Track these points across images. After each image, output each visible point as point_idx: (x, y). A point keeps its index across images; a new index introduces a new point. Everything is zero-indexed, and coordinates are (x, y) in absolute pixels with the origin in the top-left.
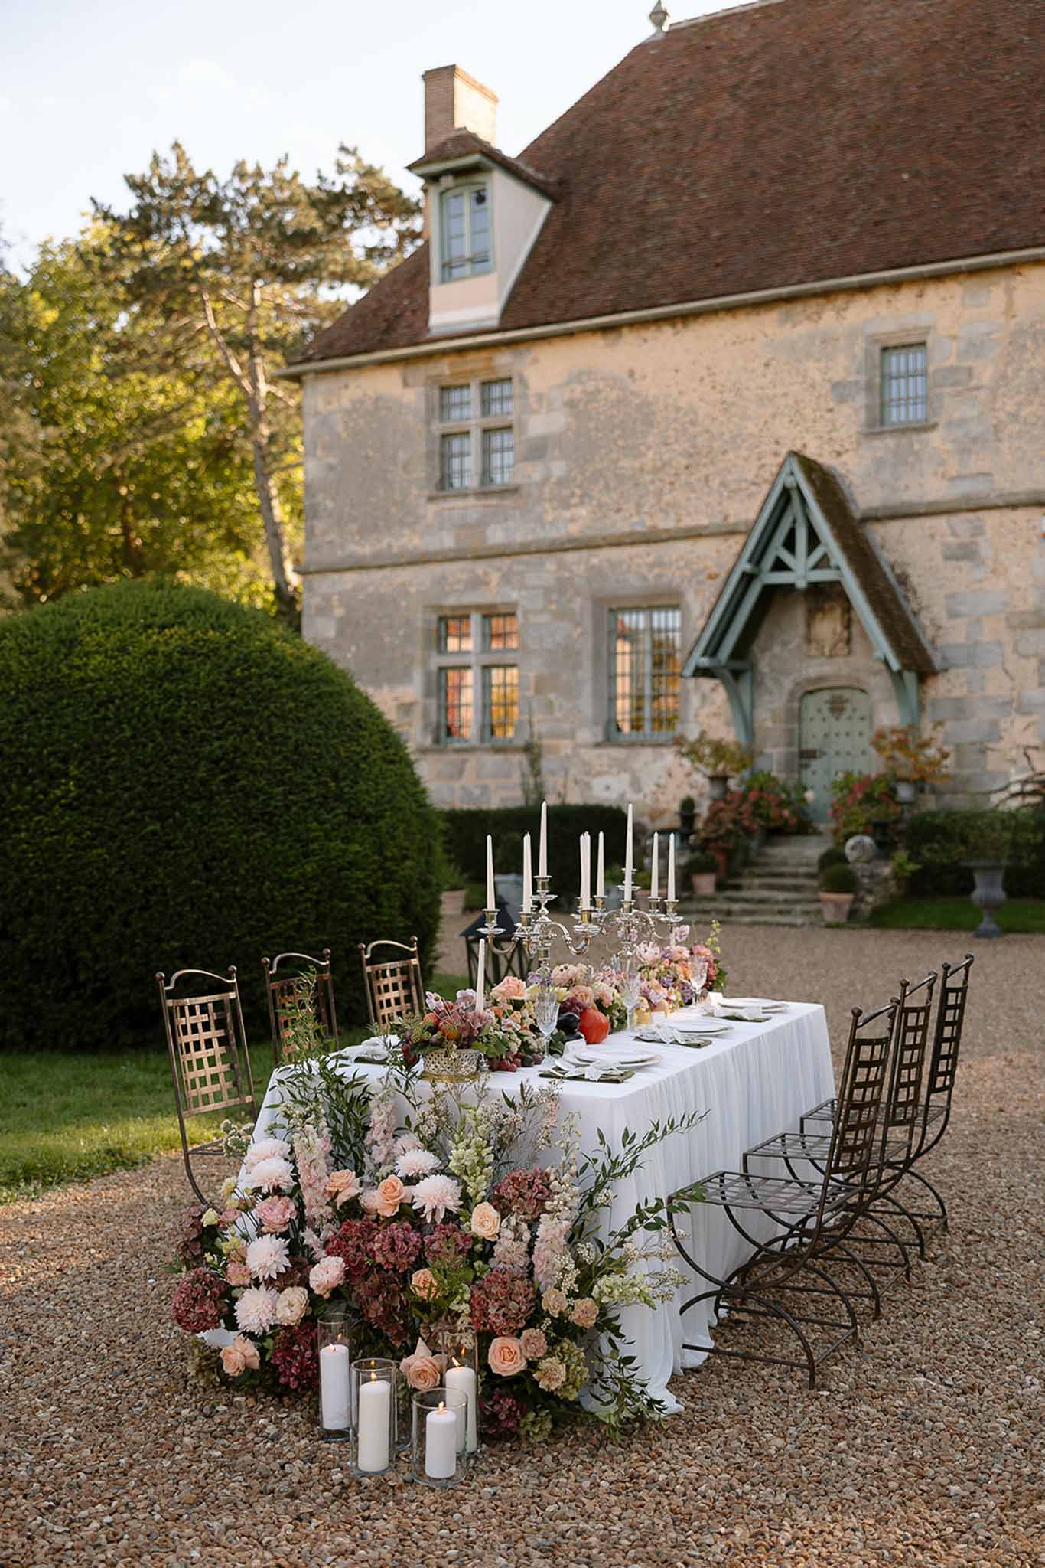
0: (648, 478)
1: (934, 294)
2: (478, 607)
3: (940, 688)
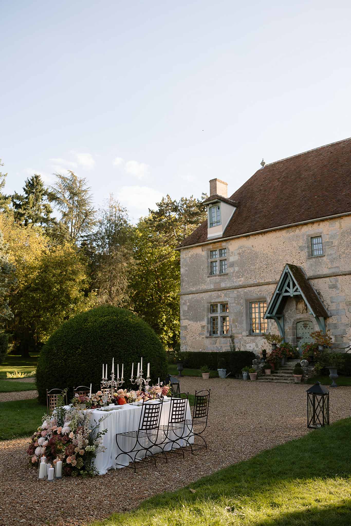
0: (257, 270)
1: (322, 224)
2: (219, 302)
3: (330, 321)
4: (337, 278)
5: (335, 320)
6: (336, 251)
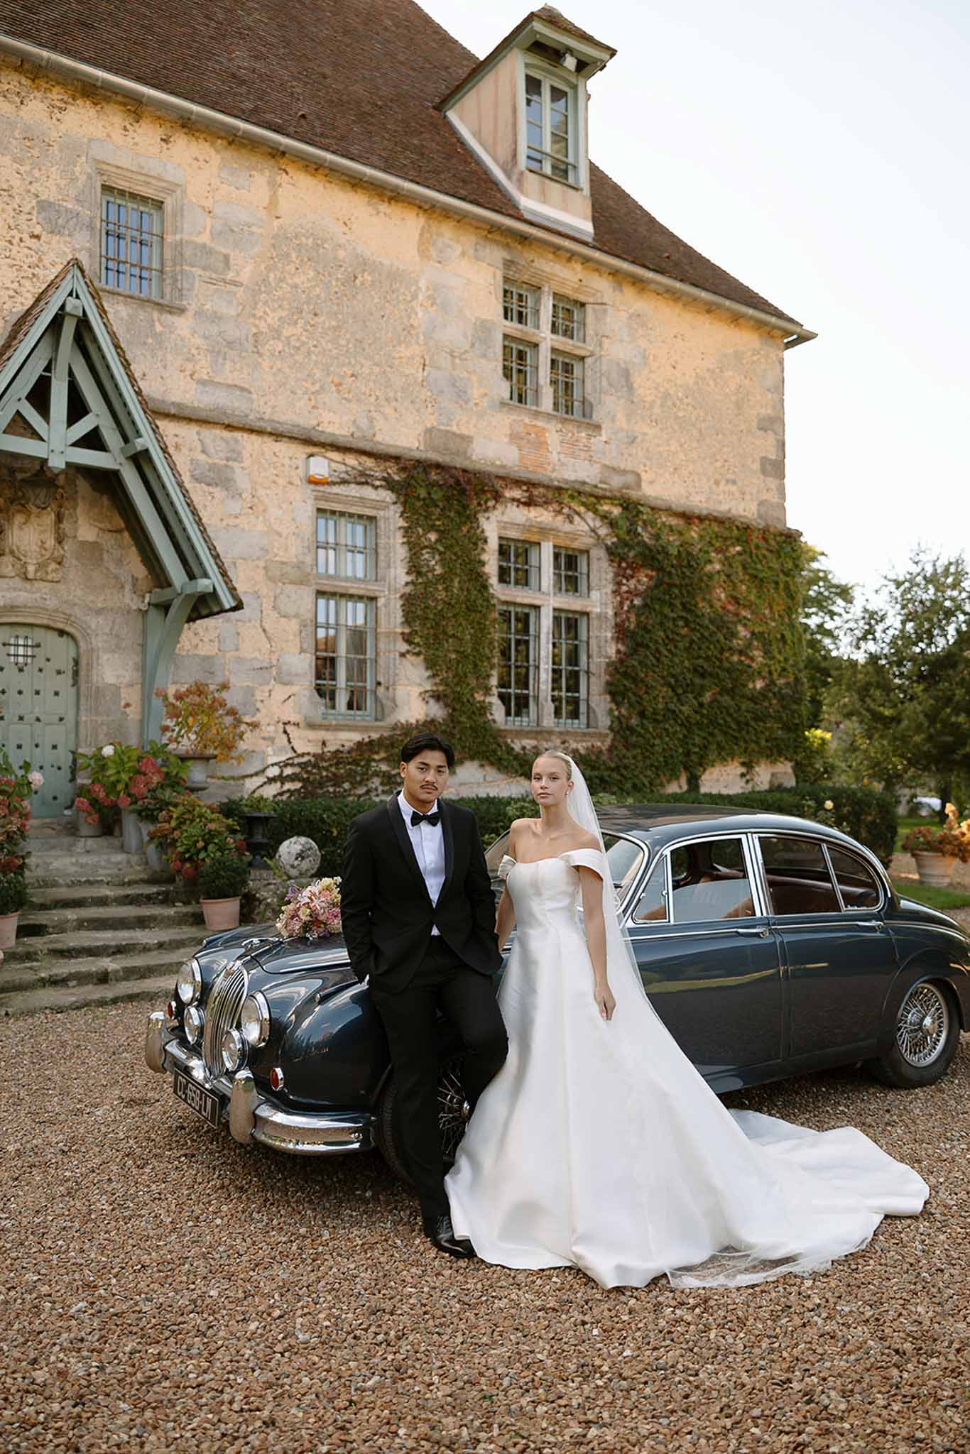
1: (185, 149)
4: (236, 441)
5: (211, 640)
6: (241, 307)
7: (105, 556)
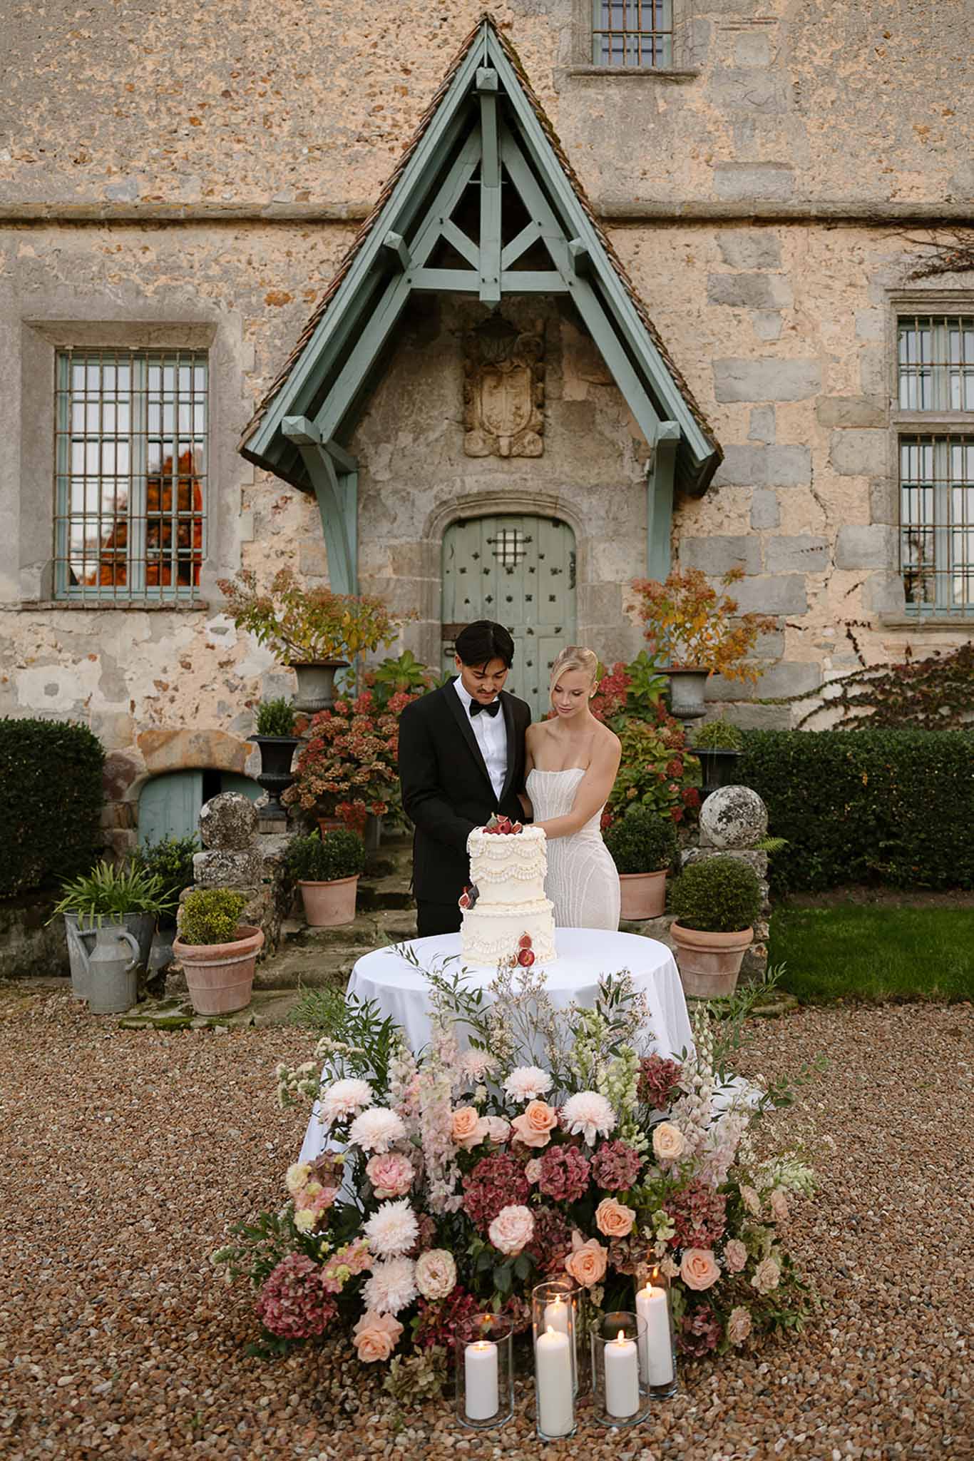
3: (701, 520)
4: (771, 238)
5: (740, 516)
6: (775, 52)
7: (598, 418)
